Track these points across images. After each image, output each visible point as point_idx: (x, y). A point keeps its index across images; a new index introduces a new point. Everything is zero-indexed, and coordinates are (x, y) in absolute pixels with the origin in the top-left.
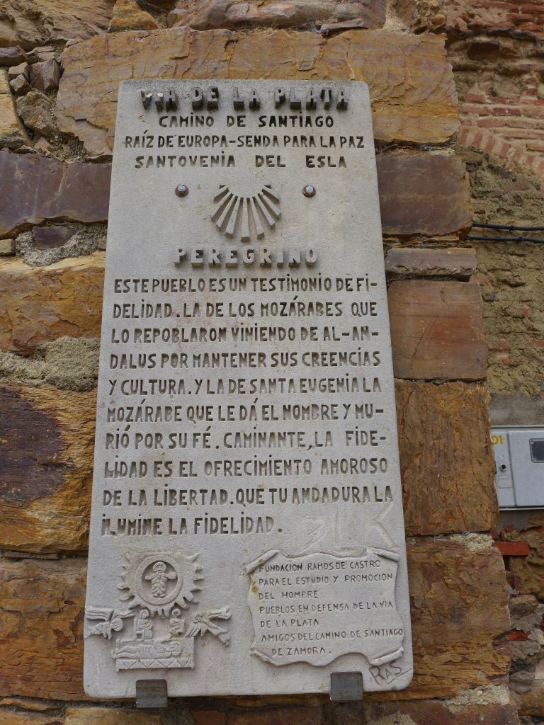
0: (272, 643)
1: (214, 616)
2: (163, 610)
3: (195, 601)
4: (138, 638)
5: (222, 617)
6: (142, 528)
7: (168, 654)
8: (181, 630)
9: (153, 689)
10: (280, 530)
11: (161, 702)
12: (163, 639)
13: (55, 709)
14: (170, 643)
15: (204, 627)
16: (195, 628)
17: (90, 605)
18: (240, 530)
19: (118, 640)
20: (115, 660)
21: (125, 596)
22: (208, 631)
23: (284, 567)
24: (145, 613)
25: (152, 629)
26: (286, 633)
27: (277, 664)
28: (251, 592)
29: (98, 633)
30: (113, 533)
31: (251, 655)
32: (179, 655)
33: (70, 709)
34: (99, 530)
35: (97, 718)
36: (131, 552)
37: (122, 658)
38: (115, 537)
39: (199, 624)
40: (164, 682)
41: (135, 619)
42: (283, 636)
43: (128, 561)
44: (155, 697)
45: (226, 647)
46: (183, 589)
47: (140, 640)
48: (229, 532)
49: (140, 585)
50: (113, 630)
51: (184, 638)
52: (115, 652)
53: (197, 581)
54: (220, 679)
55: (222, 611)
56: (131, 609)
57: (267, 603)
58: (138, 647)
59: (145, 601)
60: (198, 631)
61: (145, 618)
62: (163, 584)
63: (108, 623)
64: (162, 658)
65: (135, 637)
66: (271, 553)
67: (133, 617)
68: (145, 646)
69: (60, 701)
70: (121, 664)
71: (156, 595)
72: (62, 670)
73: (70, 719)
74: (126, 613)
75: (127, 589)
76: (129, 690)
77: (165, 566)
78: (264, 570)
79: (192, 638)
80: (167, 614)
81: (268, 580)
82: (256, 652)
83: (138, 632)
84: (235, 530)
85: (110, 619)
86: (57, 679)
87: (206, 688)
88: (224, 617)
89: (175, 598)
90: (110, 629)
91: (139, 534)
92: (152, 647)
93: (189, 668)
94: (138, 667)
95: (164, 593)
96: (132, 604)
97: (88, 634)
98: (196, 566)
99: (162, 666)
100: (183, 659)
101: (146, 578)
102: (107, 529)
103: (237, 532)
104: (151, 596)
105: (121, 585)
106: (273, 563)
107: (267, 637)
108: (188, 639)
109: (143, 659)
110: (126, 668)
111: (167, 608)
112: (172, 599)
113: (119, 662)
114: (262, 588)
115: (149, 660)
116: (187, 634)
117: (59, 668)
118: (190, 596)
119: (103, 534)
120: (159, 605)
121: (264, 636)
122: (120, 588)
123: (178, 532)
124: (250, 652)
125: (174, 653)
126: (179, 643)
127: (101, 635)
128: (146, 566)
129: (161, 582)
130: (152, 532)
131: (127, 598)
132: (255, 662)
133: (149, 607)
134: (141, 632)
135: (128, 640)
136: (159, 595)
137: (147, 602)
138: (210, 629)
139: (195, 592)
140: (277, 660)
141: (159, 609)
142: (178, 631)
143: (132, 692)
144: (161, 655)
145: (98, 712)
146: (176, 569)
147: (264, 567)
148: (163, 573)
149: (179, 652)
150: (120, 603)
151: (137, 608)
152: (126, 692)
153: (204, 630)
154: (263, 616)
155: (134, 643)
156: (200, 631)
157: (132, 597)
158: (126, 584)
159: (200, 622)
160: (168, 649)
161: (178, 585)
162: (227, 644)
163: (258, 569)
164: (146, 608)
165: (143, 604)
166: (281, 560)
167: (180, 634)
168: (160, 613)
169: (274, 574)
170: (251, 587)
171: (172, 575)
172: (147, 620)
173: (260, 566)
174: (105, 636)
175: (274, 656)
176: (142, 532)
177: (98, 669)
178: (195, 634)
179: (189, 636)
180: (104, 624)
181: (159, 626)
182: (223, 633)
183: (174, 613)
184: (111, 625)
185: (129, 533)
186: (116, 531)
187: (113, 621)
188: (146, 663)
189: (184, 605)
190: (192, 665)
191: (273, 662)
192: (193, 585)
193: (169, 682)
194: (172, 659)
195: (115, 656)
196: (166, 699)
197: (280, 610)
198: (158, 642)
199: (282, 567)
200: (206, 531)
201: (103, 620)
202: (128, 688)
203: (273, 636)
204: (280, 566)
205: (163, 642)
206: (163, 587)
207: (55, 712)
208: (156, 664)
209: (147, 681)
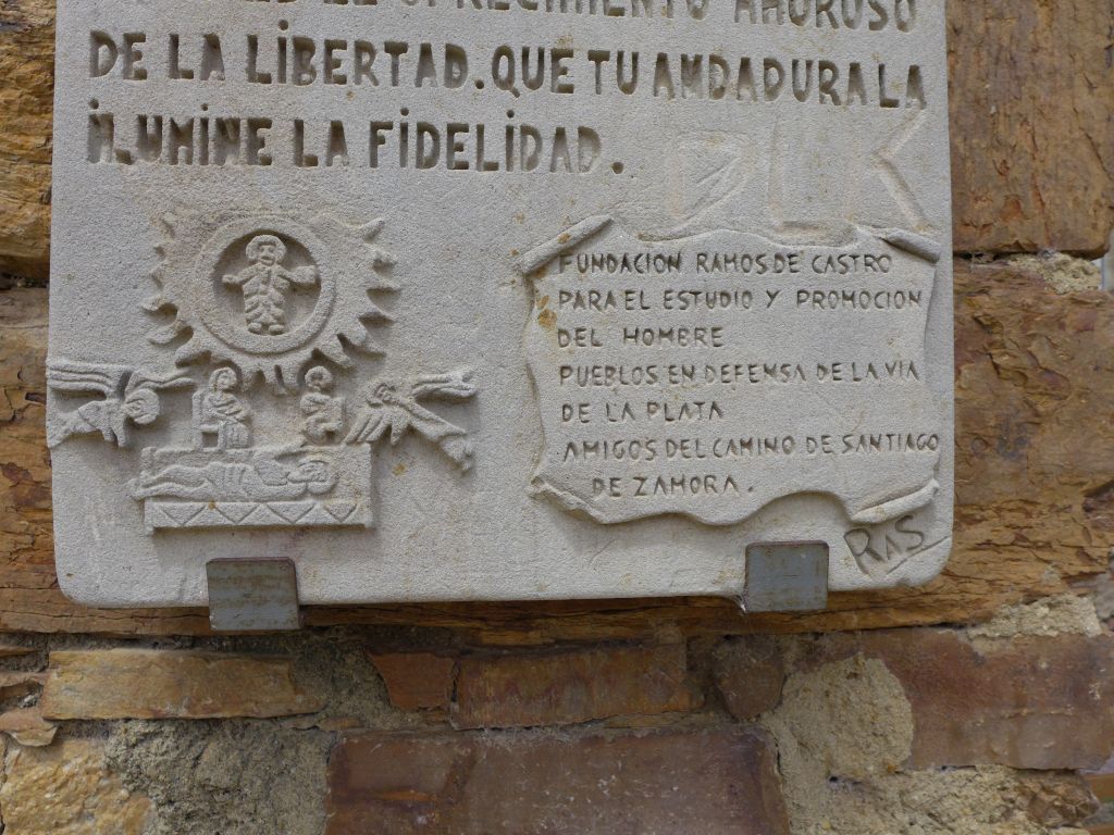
0: (592, 463)
1: (430, 386)
2: (278, 370)
3: (374, 346)
4: (207, 444)
5: (451, 390)
6: (211, 145)
7: (297, 488)
8: (332, 425)
9: (258, 581)
10: (618, 167)
11: (282, 617)
12: (280, 448)
13: (24, 655)
14: (303, 460)
15: (398, 418)
16: (375, 418)
17: (61, 354)
18: (502, 160)
19: (146, 451)
20: (141, 502)
21: (164, 332)
22: (411, 431)
23: (631, 260)
24: (227, 378)
25: (247, 420)
26: (633, 438)
27: (606, 519)
28: (534, 326)
29: (86, 428)
30: (126, 158)
31: (534, 497)
32: (329, 493)
33: (59, 654)
34: (81, 146)
35: (130, 670)
36: (179, 210)
37: (160, 497)
38: (132, 168)
39: (385, 408)
40: (289, 564)
41: (197, 393)
42: (625, 445)
43: (170, 229)
44: (262, 602)
45: (464, 474)
46: (337, 312)
47: (213, 449)
48: (473, 163)
49: (209, 297)
50: (130, 423)
51: (343, 446)
53: (378, 293)
54: (445, 558)
56: (181, 364)
57: (583, 356)
58: (207, 468)
59: (222, 341)
60: (381, 427)
61: (227, 391)
62: (278, 296)
63: (114, 401)
64: (278, 500)
65: (197, 441)
66: (594, 222)
67: (190, 388)
68: (230, 465)
69: (35, 635)
70: (157, 513)
71: (256, 325)
72: (30, 561)
73: (59, 675)
74: (171, 374)
75: (167, 311)
76: (190, 586)
77: (281, 245)
78: (572, 269)
79: (367, 447)
80: (289, 378)
81: (585, 294)
82: (547, 486)
83: (206, 427)
84: (487, 158)
85: (121, 391)
86: (19, 582)
87: (407, 581)
88: (456, 391)
89: (315, 336)
90: (121, 418)
91: (204, 160)
92: (250, 468)
93: (358, 529)
94: (209, 522)
95: (280, 320)
96: (185, 350)
97: (60, 435)
98: (374, 250)
99: (280, 520)
100: (340, 501)
101: (226, 278)
102: (105, 148)
103: (493, 167)
105: (150, 299)
106: (599, 248)
107: (580, 447)
108: (355, 450)
109: (224, 499)
110: (176, 525)
111: (290, 363)
112: (303, 338)
113: (154, 507)
114: (567, 315)
115: (239, 504)
116: (351, 434)
117: (24, 556)
118: (358, 332)
119: (93, 158)
120: (267, 355)
121: (571, 446)
122: (148, 306)
123: (322, 161)
124: (531, 489)
125: (316, 486)
126: (327, 458)
127: (94, 437)
128: (223, 245)
129: (272, 290)
130: (243, 155)
131: (171, 336)
132: (544, 516)
133: (237, 358)
134: (213, 427)
135: (177, 448)
136: (265, 326)
137: (232, 347)
138: (418, 424)
139: (374, 322)
140: (605, 507)
141: (268, 367)
142: (323, 426)
143: (196, 590)
144: (274, 489)
145: (131, 658)
146: (315, 255)
147: (573, 259)
148: (276, 268)
149: (328, 484)
150: (152, 351)
151: (202, 362)
152: (181, 592)
153: (399, 426)
154: (569, 390)
155: (195, 456)
156: (389, 429)
157: (185, 333)
158: (166, 295)
159: (387, 403)
160: (295, 474)
161: (323, 300)
162: (467, 466)
163: (557, 264)
164: (229, 363)
165: (219, 350)
166: (618, 242)
167: (331, 436)
168: (270, 376)
169: (598, 278)
170: (536, 311)
171: (302, 273)
172: (231, 396)
173: (562, 256)
174: (108, 438)
175: (596, 499)
176: (211, 156)
177: (95, 532)
178: (375, 435)
179: (355, 442)
180: (101, 403)
181: (267, 417)
182: (456, 435)
183: (313, 377)
184: (124, 406)
185: (174, 160)
186: (134, 150)
187: (129, 397)
188: (232, 512)
189: (341, 357)
190: (366, 519)
191: (594, 513)
192: (366, 299)
193: (301, 567)
194: (309, 501)
195: (140, 492)
196: (294, 608)
197: (617, 375)
198: (266, 456)
199: (625, 262)
200: (403, 163)
201: (100, 395)
202: (184, 581)
203: (596, 445)
204: (619, 257)
205: (282, 457)
206: (278, 305)
207: (24, 661)
208: (261, 515)
209: (237, 562)
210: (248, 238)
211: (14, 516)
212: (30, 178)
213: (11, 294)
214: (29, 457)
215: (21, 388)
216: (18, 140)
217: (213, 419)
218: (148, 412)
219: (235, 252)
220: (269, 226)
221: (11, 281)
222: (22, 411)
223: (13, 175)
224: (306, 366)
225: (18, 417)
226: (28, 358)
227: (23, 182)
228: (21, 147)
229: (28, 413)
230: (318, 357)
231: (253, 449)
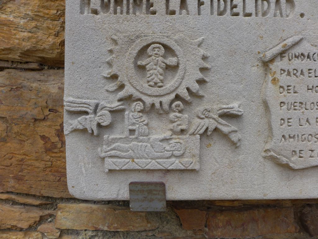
0: (292, 144)
1: (225, 110)
2: (161, 103)
3: (201, 93)
4: (130, 135)
5: (234, 112)
6: (131, 6)
7: (168, 154)
8: (183, 127)
9: (150, 192)
10: (302, 15)
11: (160, 206)
12: (162, 136)
13: (48, 204)
14: (171, 142)
15: (212, 124)
16: (202, 124)
17: (70, 96)
18: (254, 12)
19: (105, 137)
20: (103, 159)
21: (112, 86)
22: (216, 130)
23: (311, 55)
24: (139, 106)
25: (147, 125)
26: (310, 133)
27: (296, 167)
28: (270, 85)
29: (81, 127)
30: (95, 12)
31: (265, 158)
32: (182, 156)
33: (61, 205)
34: (77, 7)
35: (86, 212)
36: (118, 34)
37: (111, 157)
38: (98, 16)
39: (206, 120)
40: (163, 185)
41: (127, 113)
42: (306, 136)
43: (115, 42)
44: (152, 200)
45: (237, 147)
46: (186, 78)
47: (133, 137)
48: (241, 13)
49: (132, 71)
50: (99, 125)
51: (188, 136)
52: (103, 150)
53: (203, 70)
54: (227, 183)
55: (235, 106)
56: (120, 100)
57: (290, 98)
58: (131, 145)
59: (137, 90)
60: (205, 128)
61: (139, 112)
62: (161, 71)
63: (92, 116)
64: (160, 159)
65: (127, 133)
66: (296, 38)
67: (123, 111)
68: (140, 144)
69: (52, 198)
70: (110, 164)
71: (152, 83)
72: (51, 171)
73: (61, 213)
74: (115, 105)
75: (114, 77)
76: (121, 192)
77: (162, 48)
78: (286, 59)
79: (198, 136)
80: (166, 107)
81: (291, 70)
82: (272, 153)
83: (131, 127)
84: (247, 11)
85: (95, 112)
86: (47, 179)
87: (210, 192)
88: (236, 113)
89: (177, 88)
90: (95, 123)
91: (128, 13)
92: (149, 145)
93: (193, 171)
94: (132, 168)
95: (162, 81)
96: (121, 94)
97: (70, 129)
98: (202, 51)
99: (161, 167)
100: (186, 159)
101: (139, 63)
102: (86, 9)
103: (249, 15)
104: (146, 85)
105: (107, 72)
106: (298, 50)
107: (287, 137)
108: (193, 138)
109: (138, 158)
110: (118, 169)
111: (166, 100)
112: (172, 89)
113: (109, 161)
114: (284, 79)
115: (144, 160)
116: (191, 131)
117: (48, 169)
118: (195, 87)
119: (82, 12)
120: (156, 96)
121: (283, 136)
122: (106, 75)
123: (177, 13)
124: (264, 154)
125: (176, 153)
126: (181, 141)
127: (84, 131)
128: (139, 48)
129: (159, 68)
130: (144, 10)
131: (115, 88)
132: (269, 165)
133: (144, 98)
134: (134, 128)
135: (118, 136)
136: (156, 84)
137: (142, 93)
138: (220, 127)
139: (201, 82)
140: (296, 162)
141: (157, 101)
142: (180, 127)
143: (124, 194)
144: (159, 154)
145: (87, 208)
146: (177, 53)
147: (286, 55)
148: (161, 59)
149: (181, 152)
150: (106, 94)
151: (129, 99)
152: (118, 195)
153: (212, 127)
154: (283, 112)
155: (126, 140)
156: (207, 128)
157: (122, 87)
158: (114, 70)
159: (207, 117)
160: (168, 148)
161: (180, 72)
162: (238, 144)
163: (279, 58)
164: (140, 100)
165: (137, 94)
166: (305, 48)
167: (182, 131)
168: (157, 105)
169: (296, 63)
170: (270, 78)
171: (172, 61)
172: (141, 114)
173: (281, 54)
174: (90, 132)
175: (292, 159)
176: (131, 11)
177: (83, 169)
178: (202, 131)
179: (193, 134)
180: (87, 117)
181: (155, 123)
182: (235, 131)
183: (176, 106)
184: (97, 118)
185: (115, 13)
186: (99, 9)
187: (99, 114)
188: (142, 163)
189: (188, 98)
190: (197, 167)
191: (291, 165)
192: (199, 72)
193: (167, 185)
194: (173, 159)
195: (103, 155)
196: (165, 203)
197: (303, 106)
198: (156, 140)
199: (308, 57)
200: (212, 13)
201: (86, 113)
202: (119, 190)
203: (294, 136)
204: (306, 54)
205: (162, 140)
206: (161, 75)
207: (48, 206)
208: (153, 165)
209: (142, 184)
210: (148, 46)
211: (44, 155)
212: (51, 26)
213: (43, 72)
214: (50, 133)
215: (47, 107)
216: (47, 11)
217: (134, 124)
218: (106, 120)
219: (143, 51)
220: (158, 40)
221: (43, 67)
222: (47, 116)
223: (45, 25)
224: (172, 102)
225: (46, 118)
226: (49, 96)
227: (49, 28)
228: (48, 14)
229: (49, 117)
230: (178, 97)
231: (150, 137)
